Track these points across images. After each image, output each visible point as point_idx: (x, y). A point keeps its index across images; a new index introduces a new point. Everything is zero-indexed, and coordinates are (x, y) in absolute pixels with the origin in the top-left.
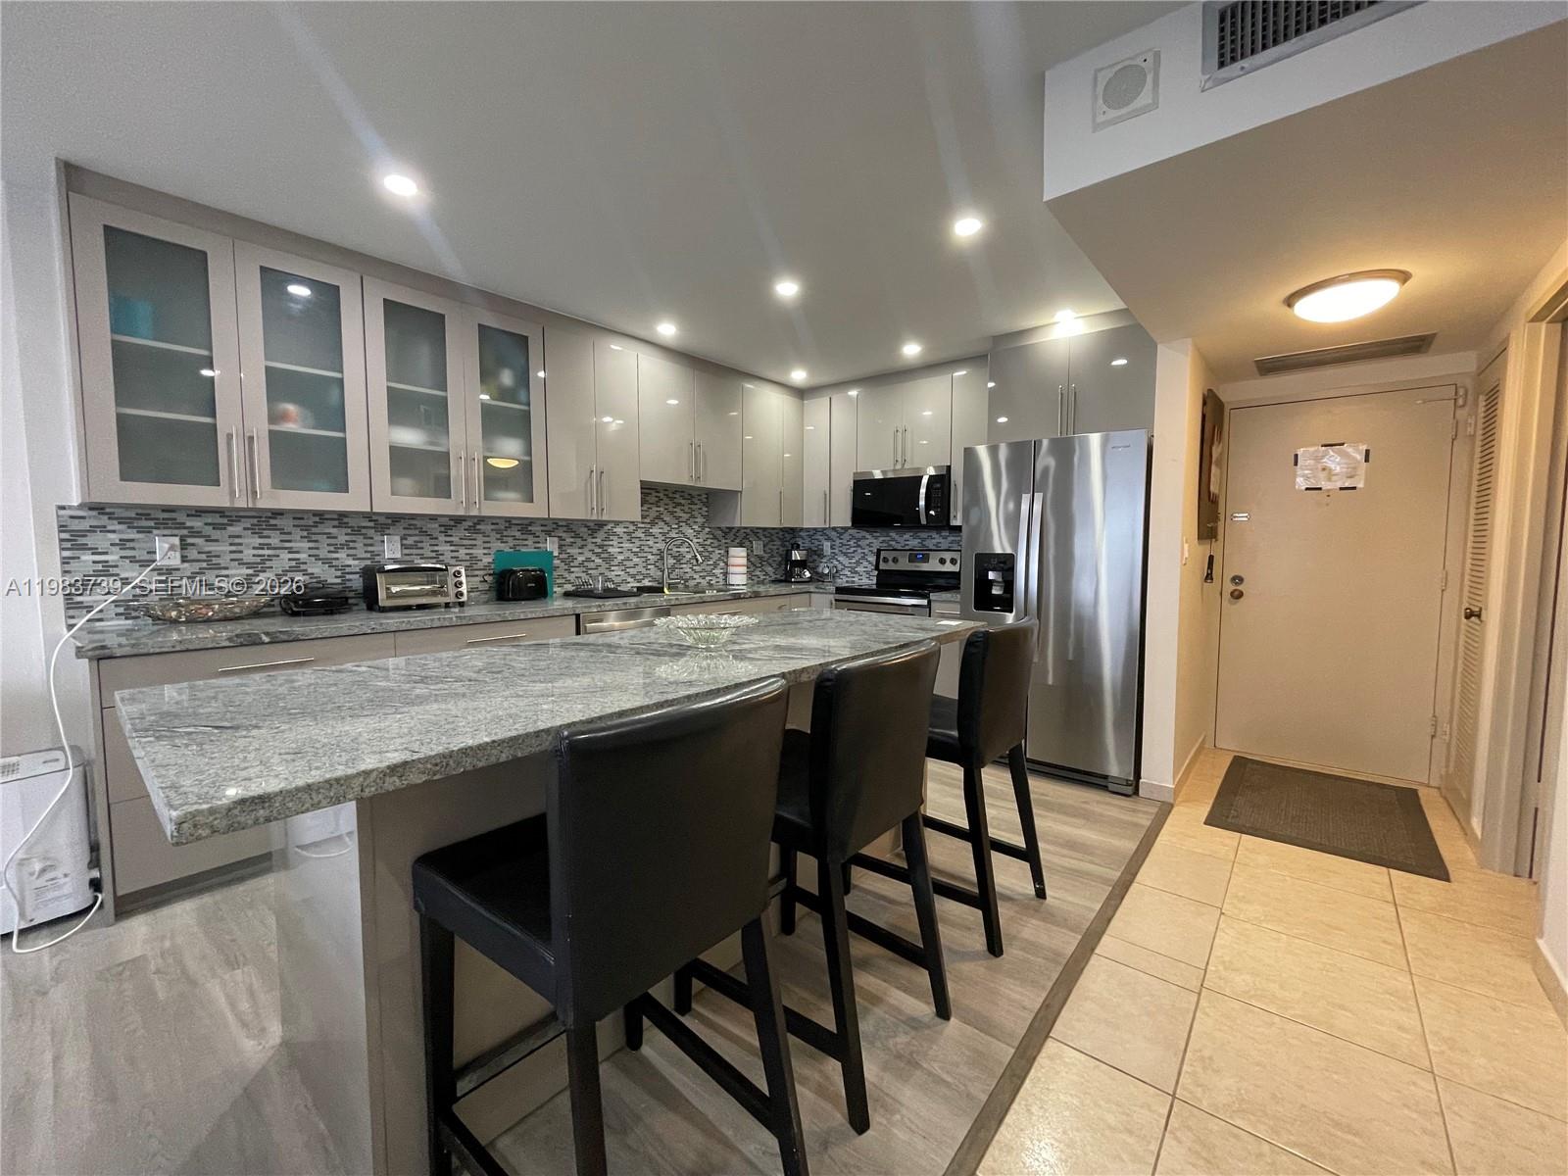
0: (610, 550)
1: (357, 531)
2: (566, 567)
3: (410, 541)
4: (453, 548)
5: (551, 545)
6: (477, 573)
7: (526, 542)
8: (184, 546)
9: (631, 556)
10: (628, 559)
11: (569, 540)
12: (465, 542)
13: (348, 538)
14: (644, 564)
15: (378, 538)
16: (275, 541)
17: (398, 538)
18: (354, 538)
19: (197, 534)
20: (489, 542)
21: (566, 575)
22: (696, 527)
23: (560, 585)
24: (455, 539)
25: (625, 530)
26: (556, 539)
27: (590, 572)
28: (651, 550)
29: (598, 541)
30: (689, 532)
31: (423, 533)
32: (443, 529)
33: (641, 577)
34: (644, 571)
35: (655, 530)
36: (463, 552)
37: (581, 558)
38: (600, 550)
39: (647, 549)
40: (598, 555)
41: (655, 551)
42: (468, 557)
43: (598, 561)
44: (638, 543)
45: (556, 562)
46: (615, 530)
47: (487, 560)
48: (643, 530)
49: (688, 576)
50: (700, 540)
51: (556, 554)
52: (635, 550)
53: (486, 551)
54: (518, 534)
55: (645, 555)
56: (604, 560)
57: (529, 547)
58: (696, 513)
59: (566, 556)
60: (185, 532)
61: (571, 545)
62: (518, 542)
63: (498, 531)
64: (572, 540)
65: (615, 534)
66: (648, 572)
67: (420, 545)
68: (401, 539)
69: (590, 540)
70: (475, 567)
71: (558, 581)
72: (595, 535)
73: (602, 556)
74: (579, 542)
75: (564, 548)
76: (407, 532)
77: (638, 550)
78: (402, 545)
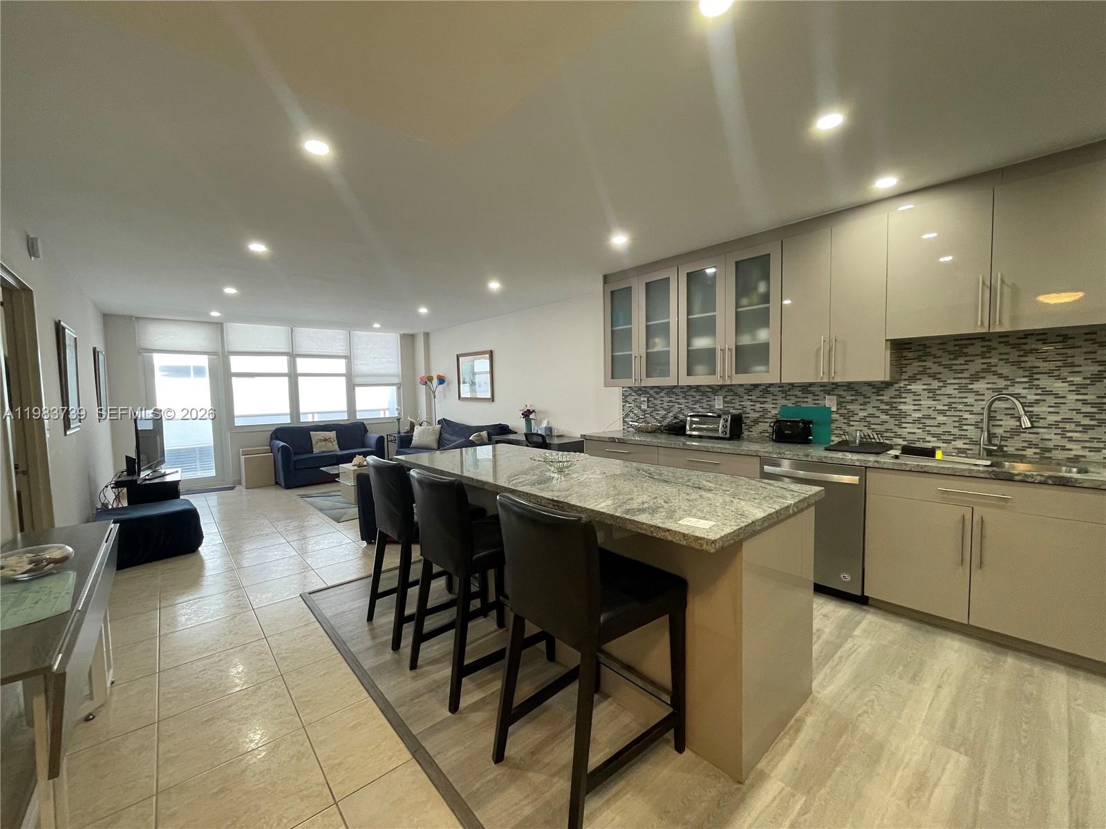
0: (902, 407)
1: (704, 394)
2: (846, 421)
3: (728, 399)
4: (752, 403)
5: (831, 403)
6: (767, 420)
7: (806, 400)
8: (648, 401)
9: (934, 414)
10: (929, 417)
11: (849, 398)
12: (759, 399)
13: (700, 397)
14: (957, 424)
15: (713, 397)
16: (673, 399)
17: (721, 397)
18: (702, 397)
19: (651, 396)
20: (776, 400)
21: (844, 427)
22: (1078, 379)
23: (838, 436)
24: (754, 398)
25: (925, 387)
26: (835, 397)
27: (873, 426)
28: (968, 408)
29: (886, 398)
30: (1058, 386)
31: (735, 394)
32: (746, 391)
33: (951, 438)
34: (955, 431)
35: (980, 386)
36: (758, 405)
37: (862, 414)
38: (888, 407)
39: (960, 407)
40: (885, 412)
41: (976, 409)
42: (761, 410)
43: (884, 417)
44: (947, 401)
45: (835, 416)
46: (909, 387)
47: (774, 412)
48: (956, 387)
49: (1051, 445)
50: (1090, 398)
51: (834, 409)
52: (939, 407)
53: (773, 406)
54: (799, 394)
55: (958, 413)
56: (892, 416)
57: (809, 403)
58: (1078, 360)
59: (846, 411)
60: (648, 395)
61: (852, 402)
62: (798, 400)
63: (783, 392)
64: (853, 398)
65: (909, 391)
66: (963, 433)
67: (733, 401)
68: (724, 398)
69: (874, 397)
70: (766, 416)
71: (835, 432)
72: (881, 393)
73: (890, 412)
74: (861, 400)
75: (843, 404)
76: (727, 394)
77: (946, 408)
78: (724, 401)
